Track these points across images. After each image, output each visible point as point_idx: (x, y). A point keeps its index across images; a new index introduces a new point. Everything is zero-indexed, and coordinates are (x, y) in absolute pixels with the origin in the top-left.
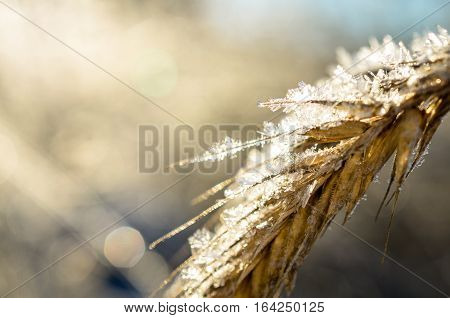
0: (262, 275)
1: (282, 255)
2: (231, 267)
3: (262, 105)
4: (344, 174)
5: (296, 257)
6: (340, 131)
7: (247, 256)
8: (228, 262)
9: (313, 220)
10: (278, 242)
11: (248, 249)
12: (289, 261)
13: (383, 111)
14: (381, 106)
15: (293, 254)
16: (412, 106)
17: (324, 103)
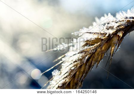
0: (73, 83)
1: (79, 77)
2: (64, 81)
3: (72, 34)
4: (96, 53)
5: (83, 77)
6: (95, 41)
7: (69, 77)
8: (63, 79)
9: (87, 67)
10: (77, 73)
11: (69, 75)
12: (80, 79)
13: (107, 35)
14: (106, 34)
15: (82, 77)
16: (115, 34)
17: (90, 33)
